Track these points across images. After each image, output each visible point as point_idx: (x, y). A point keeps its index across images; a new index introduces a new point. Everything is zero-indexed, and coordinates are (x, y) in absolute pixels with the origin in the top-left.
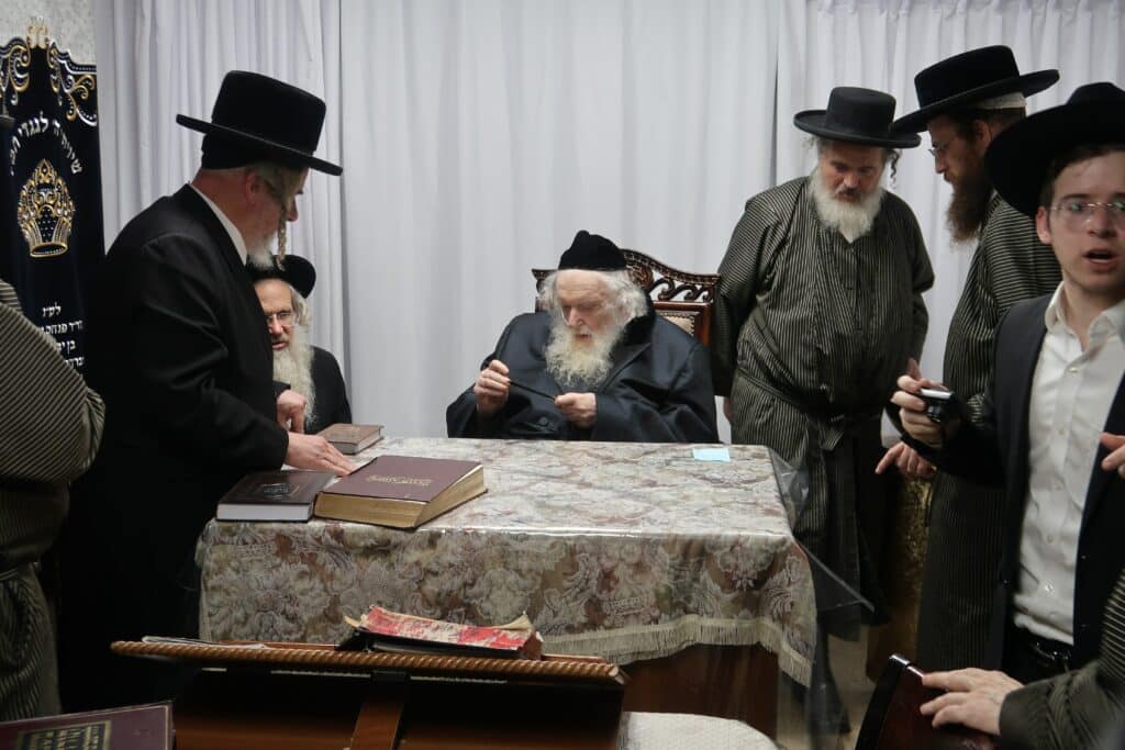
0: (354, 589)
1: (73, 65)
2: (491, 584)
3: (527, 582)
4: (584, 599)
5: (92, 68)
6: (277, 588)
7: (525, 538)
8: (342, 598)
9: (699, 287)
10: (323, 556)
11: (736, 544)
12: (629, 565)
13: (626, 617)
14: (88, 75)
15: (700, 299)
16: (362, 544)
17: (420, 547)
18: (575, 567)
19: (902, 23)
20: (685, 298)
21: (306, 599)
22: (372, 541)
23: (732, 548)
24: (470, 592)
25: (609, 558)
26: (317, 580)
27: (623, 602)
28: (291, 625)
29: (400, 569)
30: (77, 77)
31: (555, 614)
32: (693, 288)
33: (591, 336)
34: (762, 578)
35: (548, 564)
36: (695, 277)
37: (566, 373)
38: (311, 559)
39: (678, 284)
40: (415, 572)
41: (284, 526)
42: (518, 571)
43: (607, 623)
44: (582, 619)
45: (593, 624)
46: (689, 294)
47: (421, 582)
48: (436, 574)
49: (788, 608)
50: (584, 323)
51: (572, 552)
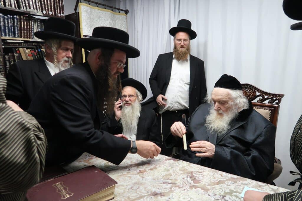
9: (274, 99)
15: (274, 103)
20: (268, 103)
32: (272, 99)
33: (223, 114)
36: (273, 95)
37: (212, 127)
39: (266, 97)
46: (270, 101)
50: (221, 109)
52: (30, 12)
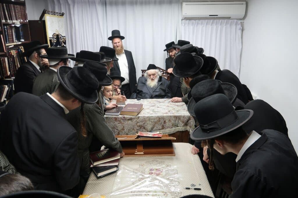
0: (127, 125)
1: (62, 36)
2: (147, 124)
3: (153, 123)
4: (161, 125)
5: (65, 37)
6: (115, 125)
7: (152, 117)
8: (125, 126)
10: (122, 121)
11: (184, 117)
12: (168, 120)
13: (168, 128)
14: (65, 38)
16: (128, 119)
17: (136, 119)
18: (160, 121)
19: (196, 28)
21: (119, 127)
22: (129, 118)
23: (183, 117)
24: (144, 125)
25: (165, 119)
26: (121, 124)
27: (167, 126)
28: (117, 131)
29: (133, 122)
30: (63, 38)
31: (157, 128)
34: (188, 121)
35: (156, 120)
38: (120, 121)
39: (164, 72)
40: (136, 122)
41: (116, 116)
42: (152, 122)
43: (165, 128)
44: (161, 128)
45: (163, 129)
47: (137, 124)
48: (139, 122)
49: (191, 125)
51: (159, 118)
52: (15, 23)
